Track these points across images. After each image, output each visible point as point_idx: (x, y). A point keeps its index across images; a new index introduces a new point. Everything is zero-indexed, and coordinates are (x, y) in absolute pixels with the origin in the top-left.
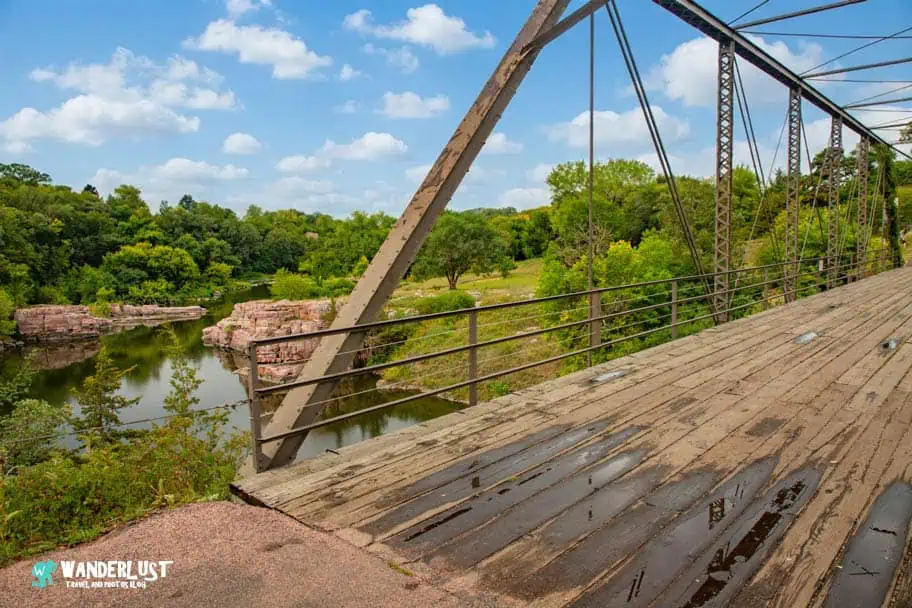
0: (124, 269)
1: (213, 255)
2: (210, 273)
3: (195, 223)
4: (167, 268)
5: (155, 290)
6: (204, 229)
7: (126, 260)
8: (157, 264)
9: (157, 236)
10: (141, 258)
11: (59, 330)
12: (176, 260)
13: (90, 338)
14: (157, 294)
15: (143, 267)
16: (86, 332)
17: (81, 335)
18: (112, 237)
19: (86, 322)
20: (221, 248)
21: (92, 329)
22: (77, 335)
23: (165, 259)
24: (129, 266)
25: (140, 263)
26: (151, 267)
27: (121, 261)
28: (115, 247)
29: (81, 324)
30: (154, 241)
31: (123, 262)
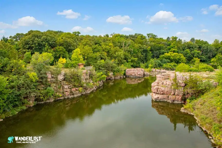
0: (164, 59)
1: (195, 55)
2: (192, 61)
3: (191, 46)
4: (176, 59)
5: (170, 65)
6: (194, 48)
7: (165, 57)
8: (173, 58)
9: (175, 50)
10: (169, 56)
11: (133, 75)
12: (178, 57)
13: (139, 77)
14: (170, 67)
15: (169, 59)
16: (138, 76)
17: (137, 76)
18: (163, 51)
19: (139, 73)
20: (198, 53)
21: (140, 75)
22: (136, 76)
23: (175, 57)
24: (166, 58)
25: (168, 58)
26: (171, 59)
27: (163, 57)
28: (163, 53)
29: (137, 74)
30: (174, 52)
31: (164, 57)
